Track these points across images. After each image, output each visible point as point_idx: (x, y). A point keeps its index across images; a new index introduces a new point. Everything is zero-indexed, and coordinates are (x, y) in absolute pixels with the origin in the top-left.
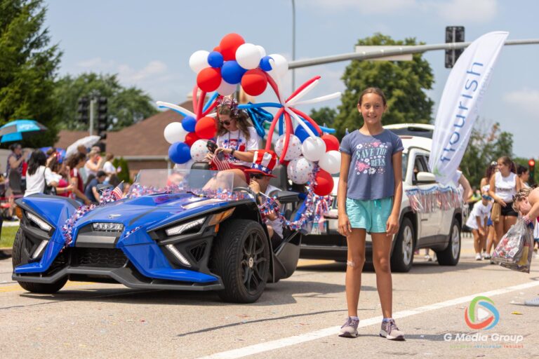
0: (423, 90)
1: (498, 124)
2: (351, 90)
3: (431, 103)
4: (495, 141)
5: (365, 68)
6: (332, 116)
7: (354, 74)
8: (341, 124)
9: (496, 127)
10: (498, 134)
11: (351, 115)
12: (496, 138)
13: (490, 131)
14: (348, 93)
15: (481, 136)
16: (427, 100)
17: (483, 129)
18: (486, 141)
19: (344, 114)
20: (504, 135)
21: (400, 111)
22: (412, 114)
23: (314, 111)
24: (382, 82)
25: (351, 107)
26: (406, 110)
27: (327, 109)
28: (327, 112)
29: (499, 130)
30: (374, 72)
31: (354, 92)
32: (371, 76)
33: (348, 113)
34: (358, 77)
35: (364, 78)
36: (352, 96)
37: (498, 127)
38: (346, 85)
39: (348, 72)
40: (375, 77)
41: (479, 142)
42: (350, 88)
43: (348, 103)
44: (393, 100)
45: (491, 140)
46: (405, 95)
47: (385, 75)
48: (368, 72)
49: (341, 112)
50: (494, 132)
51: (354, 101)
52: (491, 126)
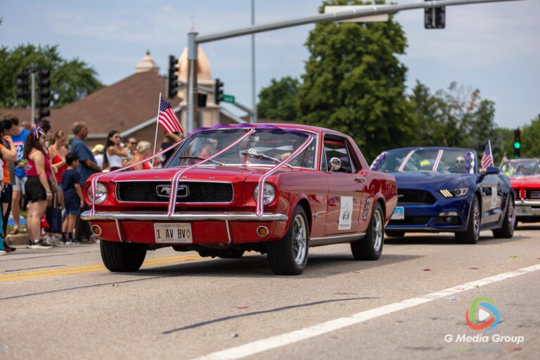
0: (395, 55)
1: (478, 91)
2: (316, 57)
3: (404, 69)
4: (475, 110)
5: (330, 33)
6: (294, 86)
7: (319, 39)
8: (306, 95)
9: (476, 94)
10: (478, 102)
11: (316, 84)
12: (476, 106)
13: (469, 99)
14: (313, 60)
15: (460, 104)
16: (399, 66)
17: (461, 96)
18: (465, 110)
19: (309, 83)
20: (486, 103)
21: (371, 79)
22: (383, 82)
23: (274, 82)
24: (350, 47)
25: (315, 76)
26: (378, 78)
27: (289, 79)
28: (289, 83)
29: (479, 98)
30: (341, 36)
31: (319, 59)
32: (338, 41)
33: (313, 82)
34: (323, 42)
35: (330, 43)
36: (317, 64)
37: (479, 94)
38: (311, 51)
39: (312, 37)
40: (342, 42)
41: (458, 112)
42: (315, 54)
43: (312, 71)
44: (363, 67)
45: (471, 108)
46: (375, 61)
47: (353, 40)
48: (334, 37)
49: (305, 81)
50: (474, 100)
51: (319, 69)
52: (471, 93)
